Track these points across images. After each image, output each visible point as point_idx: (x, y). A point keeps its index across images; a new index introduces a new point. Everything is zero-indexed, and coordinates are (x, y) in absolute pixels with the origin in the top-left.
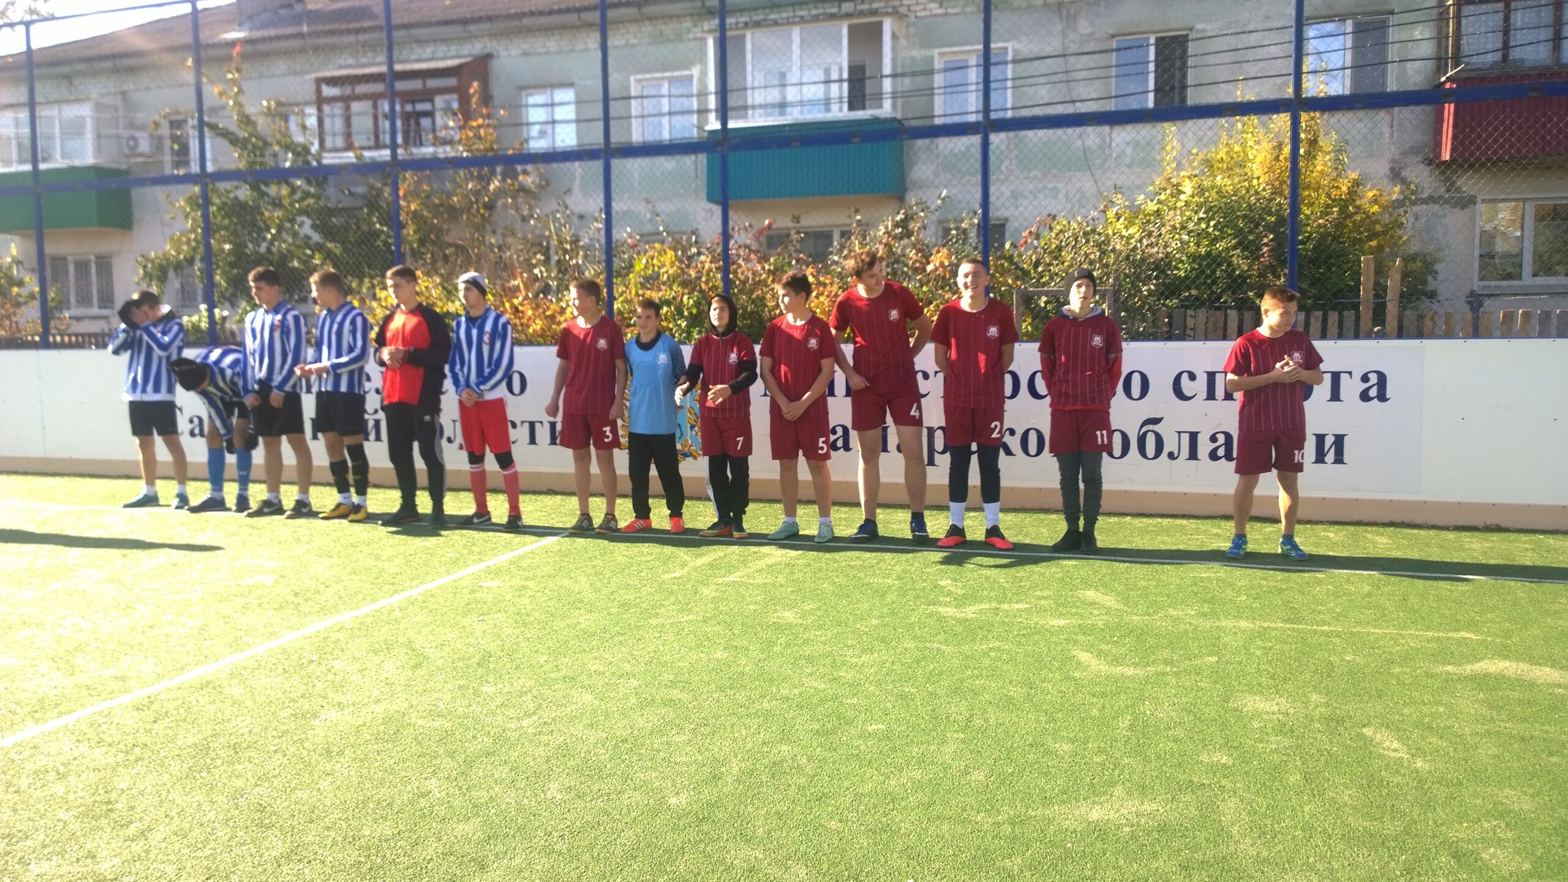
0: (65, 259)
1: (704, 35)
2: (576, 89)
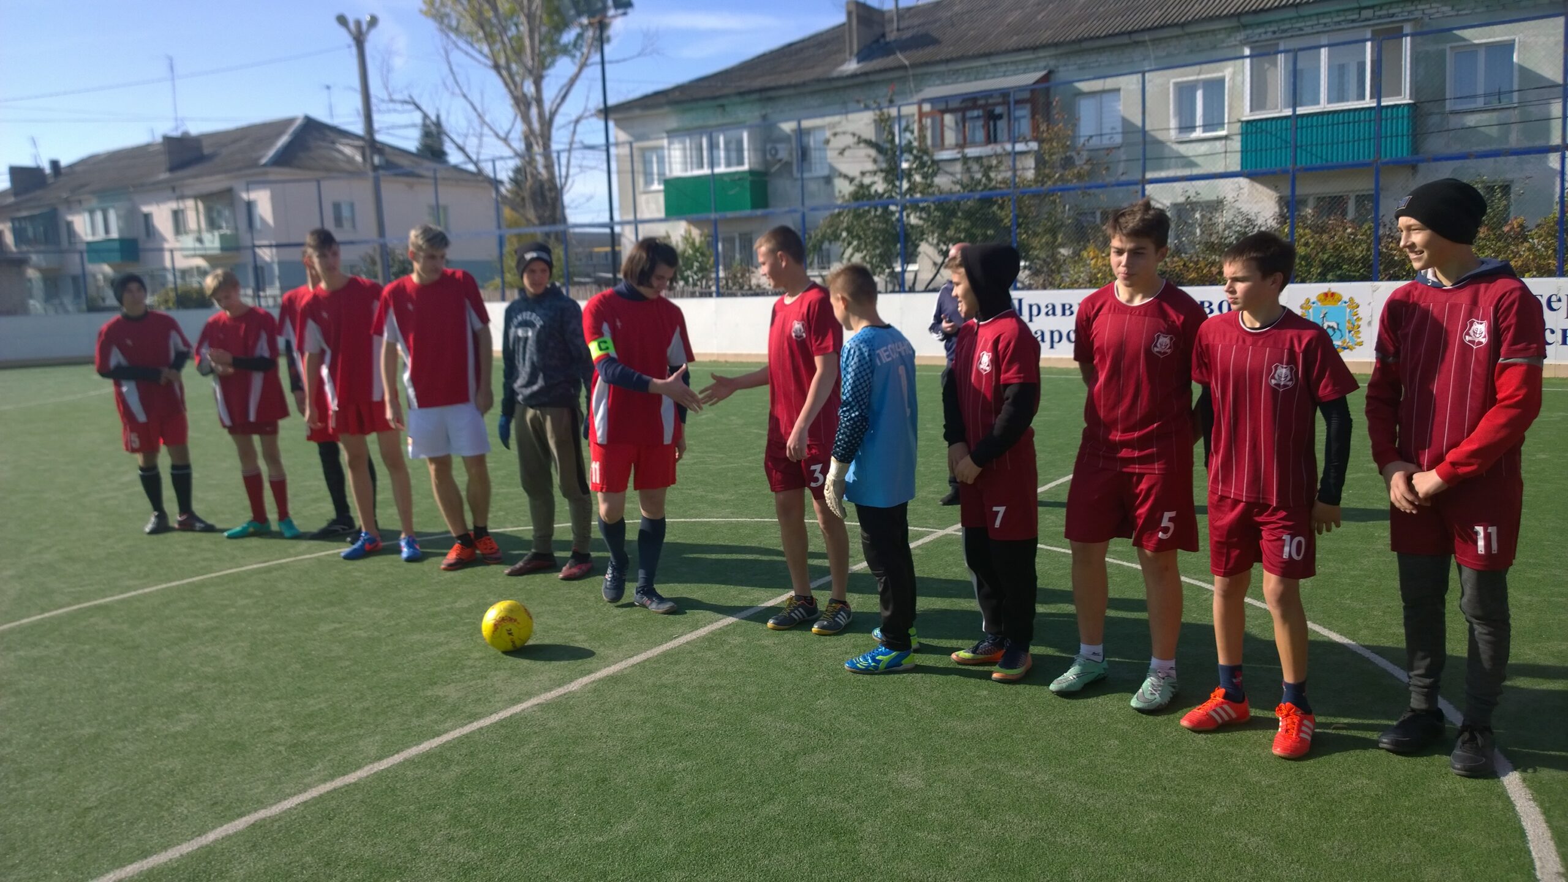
2: (1122, 93)
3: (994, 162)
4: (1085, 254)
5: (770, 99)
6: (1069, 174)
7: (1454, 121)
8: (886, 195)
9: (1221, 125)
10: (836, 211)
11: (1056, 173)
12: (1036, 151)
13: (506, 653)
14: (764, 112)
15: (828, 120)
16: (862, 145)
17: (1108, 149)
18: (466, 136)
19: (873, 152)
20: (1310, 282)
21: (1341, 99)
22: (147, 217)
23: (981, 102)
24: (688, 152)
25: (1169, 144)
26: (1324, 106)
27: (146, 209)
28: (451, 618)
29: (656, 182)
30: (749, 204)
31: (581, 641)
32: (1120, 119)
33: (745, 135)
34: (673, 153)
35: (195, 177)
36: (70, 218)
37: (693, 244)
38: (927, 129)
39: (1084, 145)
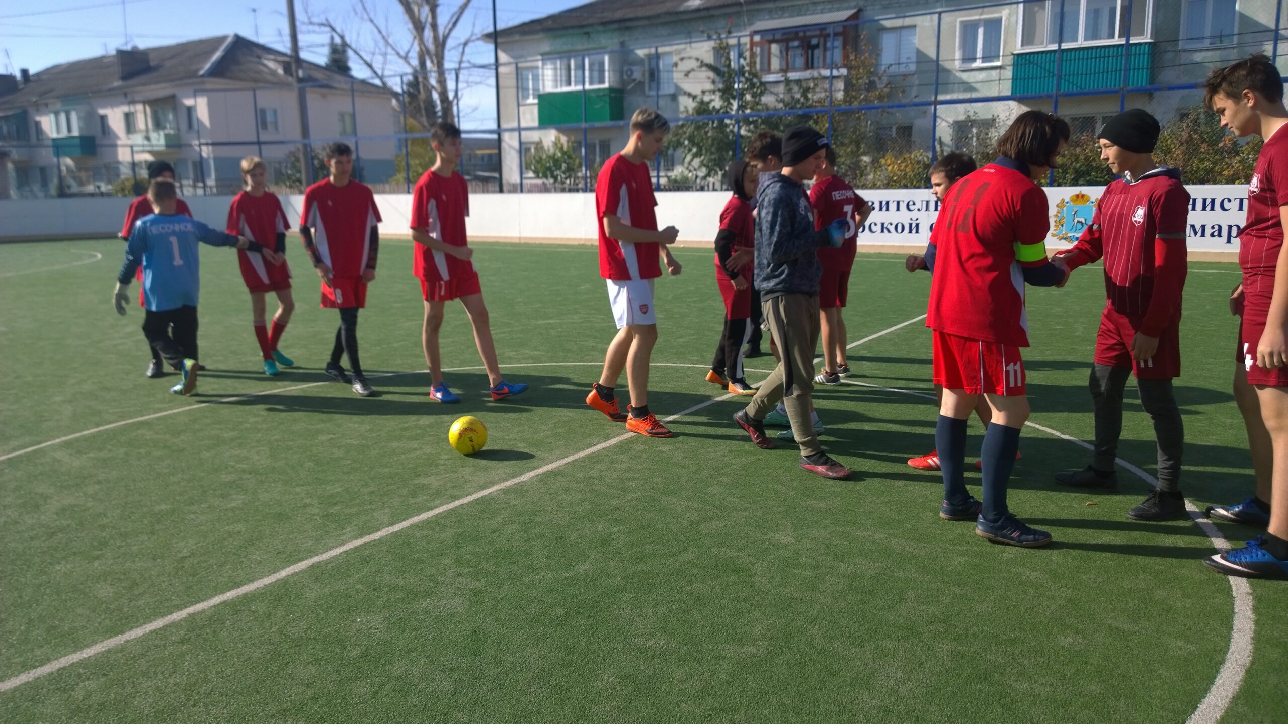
2: (918, 29)
3: (812, 85)
4: (883, 161)
5: (628, 28)
6: (873, 95)
7: (1185, 58)
8: (722, 111)
9: (997, 57)
10: (680, 123)
11: (861, 94)
12: (845, 76)
13: (468, 455)
14: (622, 40)
15: (675, 48)
16: (704, 69)
17: (904, 75)
18: (373, 54)
19: (711, 75)
20: (1065, 186)
21: (1095, 37)
22: (103, 118)
23: (801, 34)
24: (559, 72)
25: (954, 72)
26: (1081, 42)
27: (102, 112)
28: (419, 431)
29: (531, 97)
30: (608, 116)
31: (522, 448)
32: (915, 51)
33: (607, 59)
34: (546, 72)
35: (144, 85)
36: (38, 118)
37: (562, 148)
38: (757, 56)
39: (885, 71)
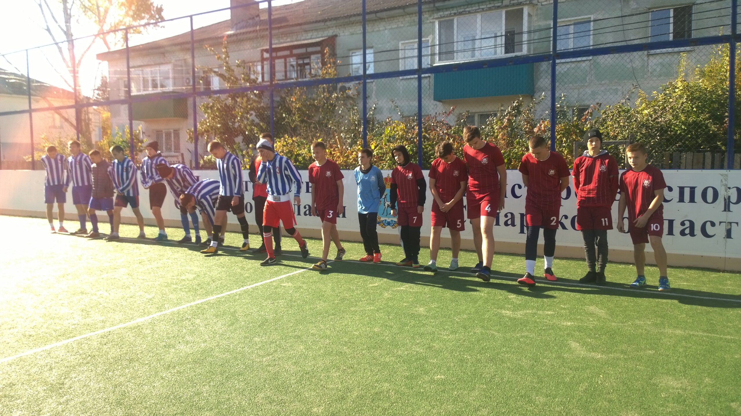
0: (162, 131)
1: (434, 20)
2: (374, 49)
32: (373, 65)
38: (266, 68)
